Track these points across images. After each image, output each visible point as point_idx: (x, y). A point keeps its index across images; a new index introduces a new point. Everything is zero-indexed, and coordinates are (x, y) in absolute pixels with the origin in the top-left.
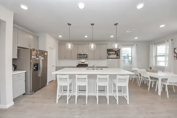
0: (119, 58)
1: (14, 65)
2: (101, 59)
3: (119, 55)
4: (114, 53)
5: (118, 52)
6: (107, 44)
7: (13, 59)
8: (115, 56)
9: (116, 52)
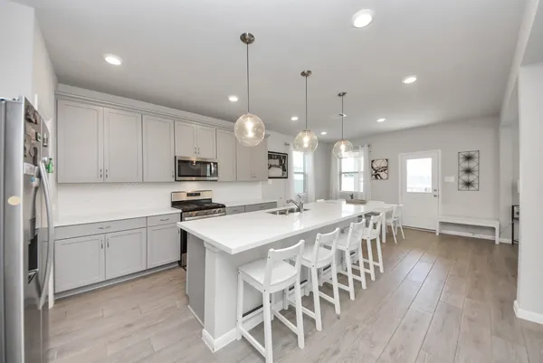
0: (287, 178)
3: (286, 168)
4: (277, 162)
5: (285, 161)
6: (268, 136)
9: (281, 161)
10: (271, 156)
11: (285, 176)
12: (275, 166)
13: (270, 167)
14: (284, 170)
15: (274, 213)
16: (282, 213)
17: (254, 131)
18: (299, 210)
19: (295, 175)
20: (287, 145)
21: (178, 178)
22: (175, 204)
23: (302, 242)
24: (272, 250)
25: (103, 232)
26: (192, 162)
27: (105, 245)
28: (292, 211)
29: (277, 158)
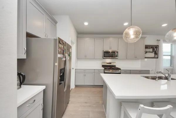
0: (158, 58)
1: (19, 74)
2: (136, 58)
3: (157, 53)
4: (151, 50)
5: (156, 49)
6: (145, 38)
7: (18, 59)
8: (153, 55)
9: (153, 49)
10: (147, 47)
11: (156, 57)
12: (150, 52)
13: (146, 52)
14: (156, 53)
15: (147, 77)
16: (154, 78)
17: (134, 34)
18: (166, 78)
19: (164, 57)
20: (158, 40)
21: (104, 58)
22: (103, 66)
23: (169, 107)
24: (142, 106)
25: (85, 72)
26: (110, 52)
27: (85, 75)
28: (160, 78)
29: (151, 48)
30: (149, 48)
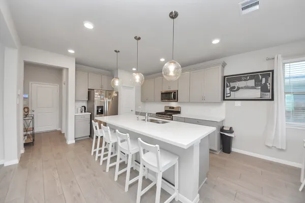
3: (269, 87)
4: (251, 83)
8: (257, 93)
9: (258, 81)
10: (239, 78)
11: (268, 97)
12: (247, 88)
29: (251, 79)
30: (245, 80)
